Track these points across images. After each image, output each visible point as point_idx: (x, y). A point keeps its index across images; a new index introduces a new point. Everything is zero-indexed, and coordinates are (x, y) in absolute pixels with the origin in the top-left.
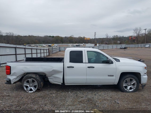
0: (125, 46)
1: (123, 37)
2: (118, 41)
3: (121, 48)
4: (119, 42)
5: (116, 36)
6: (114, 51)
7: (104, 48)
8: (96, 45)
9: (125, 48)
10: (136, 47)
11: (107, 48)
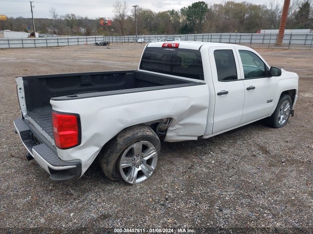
0: (102, 39)
1: (86, 19)
2: (81, 28)
3: (97, 44)
4: (83, 30)
5: (72, 15)
6: (89, 51)
7: (60, 44)
8: (33, 35)
9: (105, 44)
10: (125, 42)
11: (66, 44)
